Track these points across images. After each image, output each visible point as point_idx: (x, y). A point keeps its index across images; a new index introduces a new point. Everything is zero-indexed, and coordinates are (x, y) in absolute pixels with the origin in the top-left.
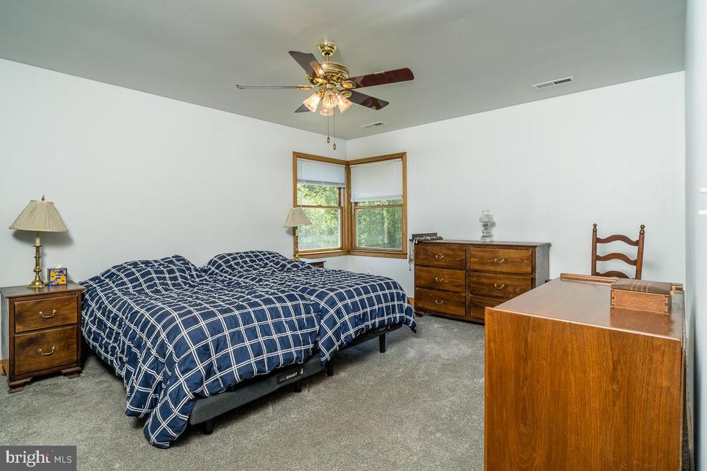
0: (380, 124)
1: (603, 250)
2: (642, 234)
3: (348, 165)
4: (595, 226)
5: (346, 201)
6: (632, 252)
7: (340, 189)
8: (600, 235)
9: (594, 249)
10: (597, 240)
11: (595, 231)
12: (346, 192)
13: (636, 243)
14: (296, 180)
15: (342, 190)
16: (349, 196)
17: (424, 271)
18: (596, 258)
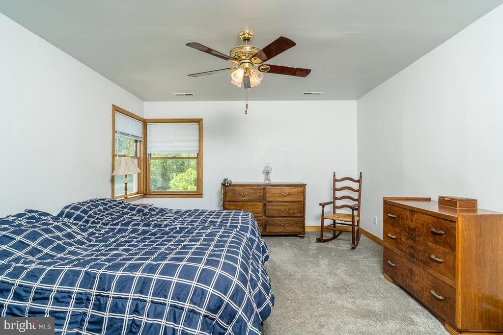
0: (192, 95)
1: (339, 185)
2: (361, 176)
3: (145, 122)
4: (334, 173)
5: (142, 152)
6: (355, 186)
7: (136, 141)
8: (338, 178)
9: (334, 185)
10: (335, 180)
11: (334, 176)
12: (142, 145)
13: (358, 181)
14: (114, 132)
15: (138, 144)
16: (145, 148)
17: (232, 205)
18: (335, 190)
